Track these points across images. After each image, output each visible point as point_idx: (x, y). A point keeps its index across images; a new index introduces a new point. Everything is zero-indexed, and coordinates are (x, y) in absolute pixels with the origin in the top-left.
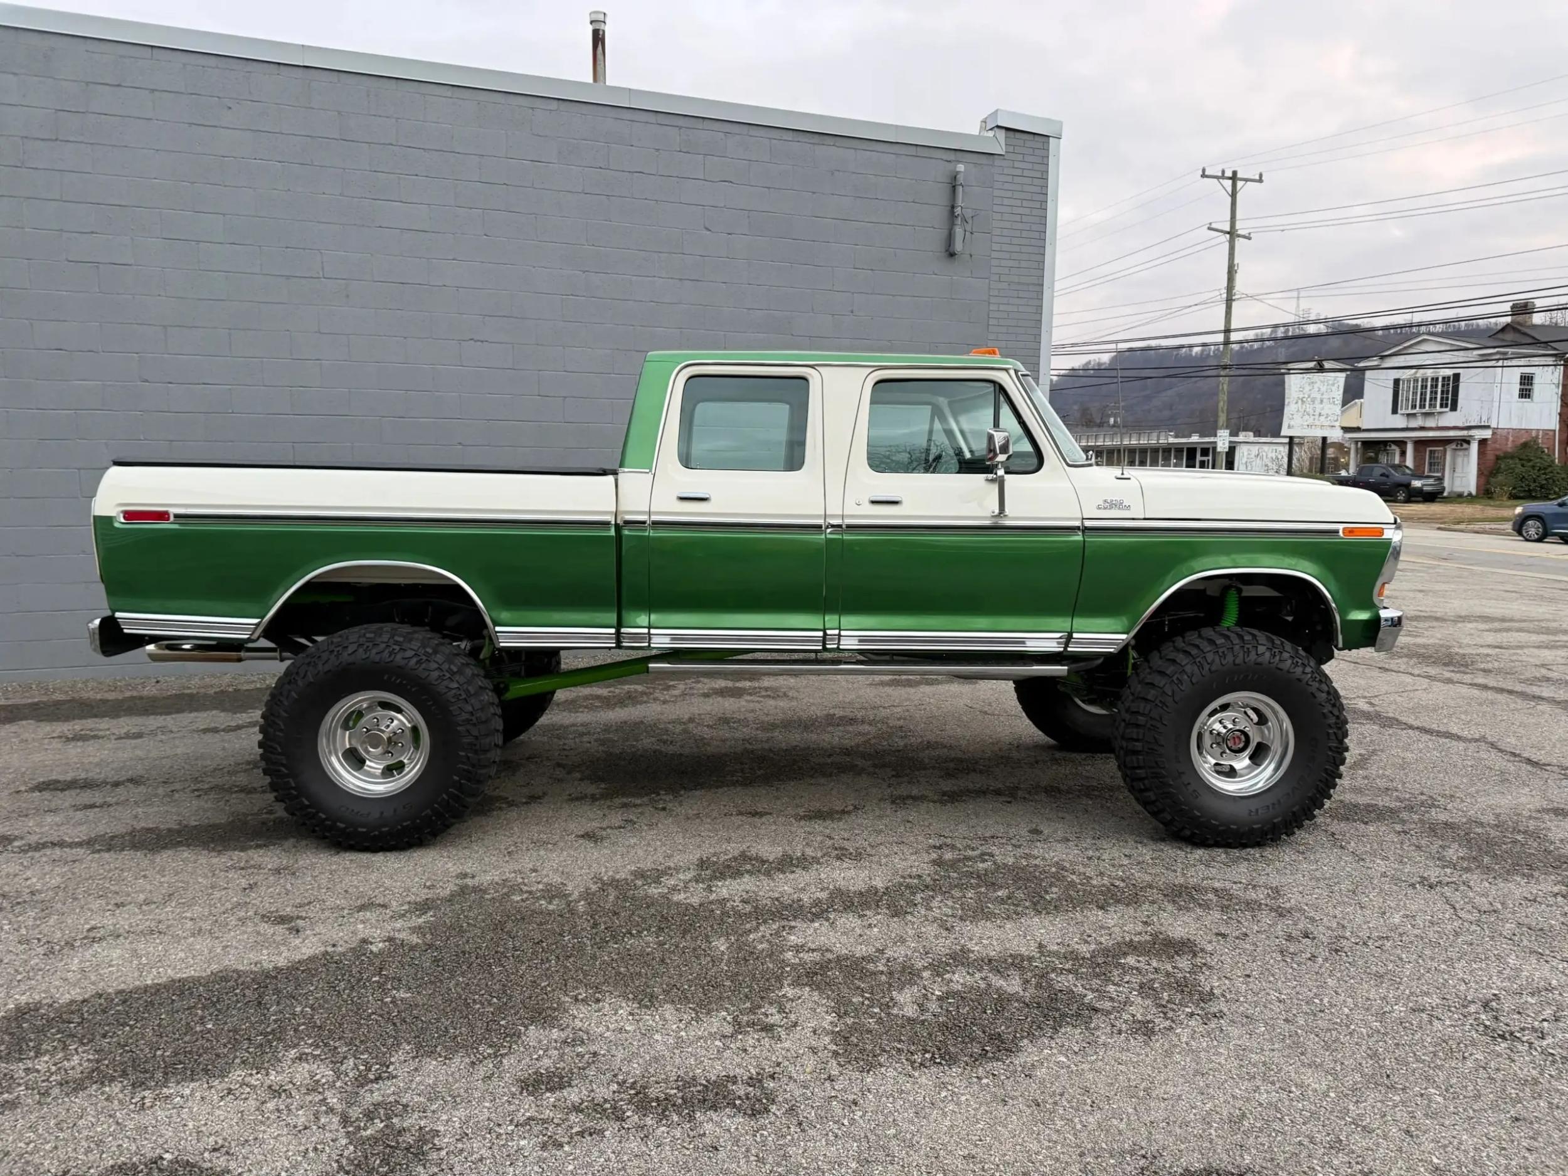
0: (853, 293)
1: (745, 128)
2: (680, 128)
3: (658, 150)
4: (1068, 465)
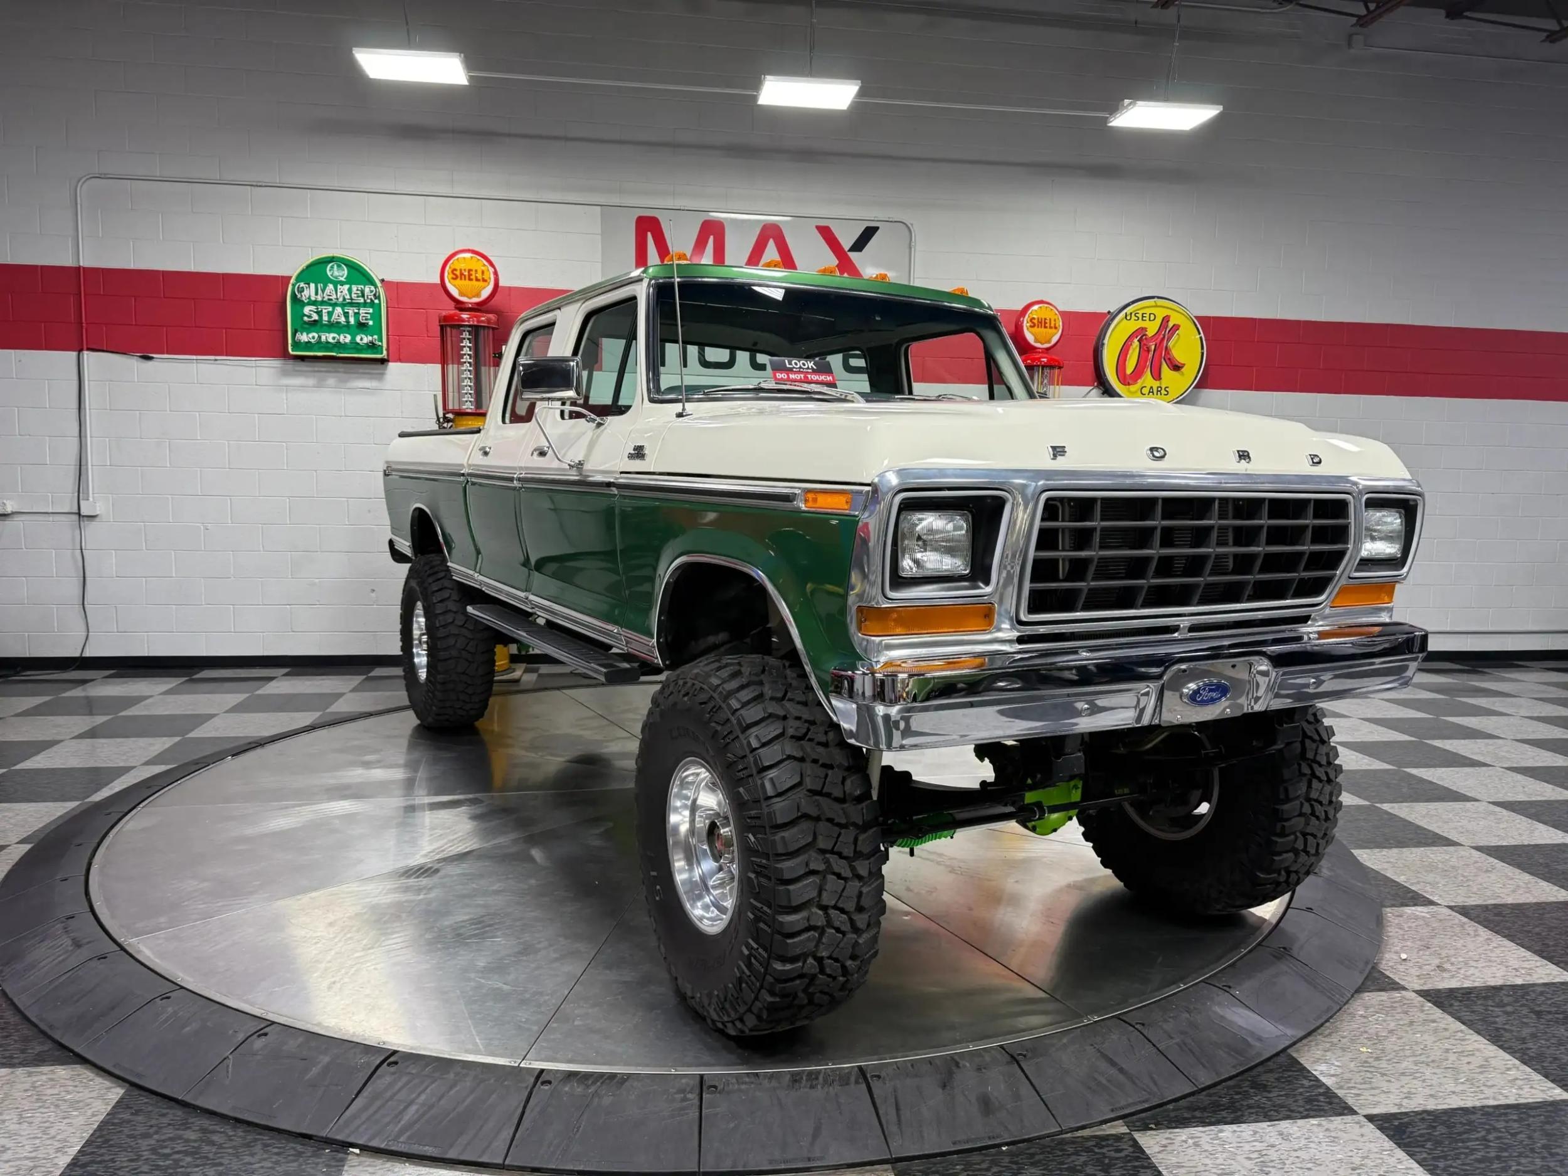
4: (652, 401)
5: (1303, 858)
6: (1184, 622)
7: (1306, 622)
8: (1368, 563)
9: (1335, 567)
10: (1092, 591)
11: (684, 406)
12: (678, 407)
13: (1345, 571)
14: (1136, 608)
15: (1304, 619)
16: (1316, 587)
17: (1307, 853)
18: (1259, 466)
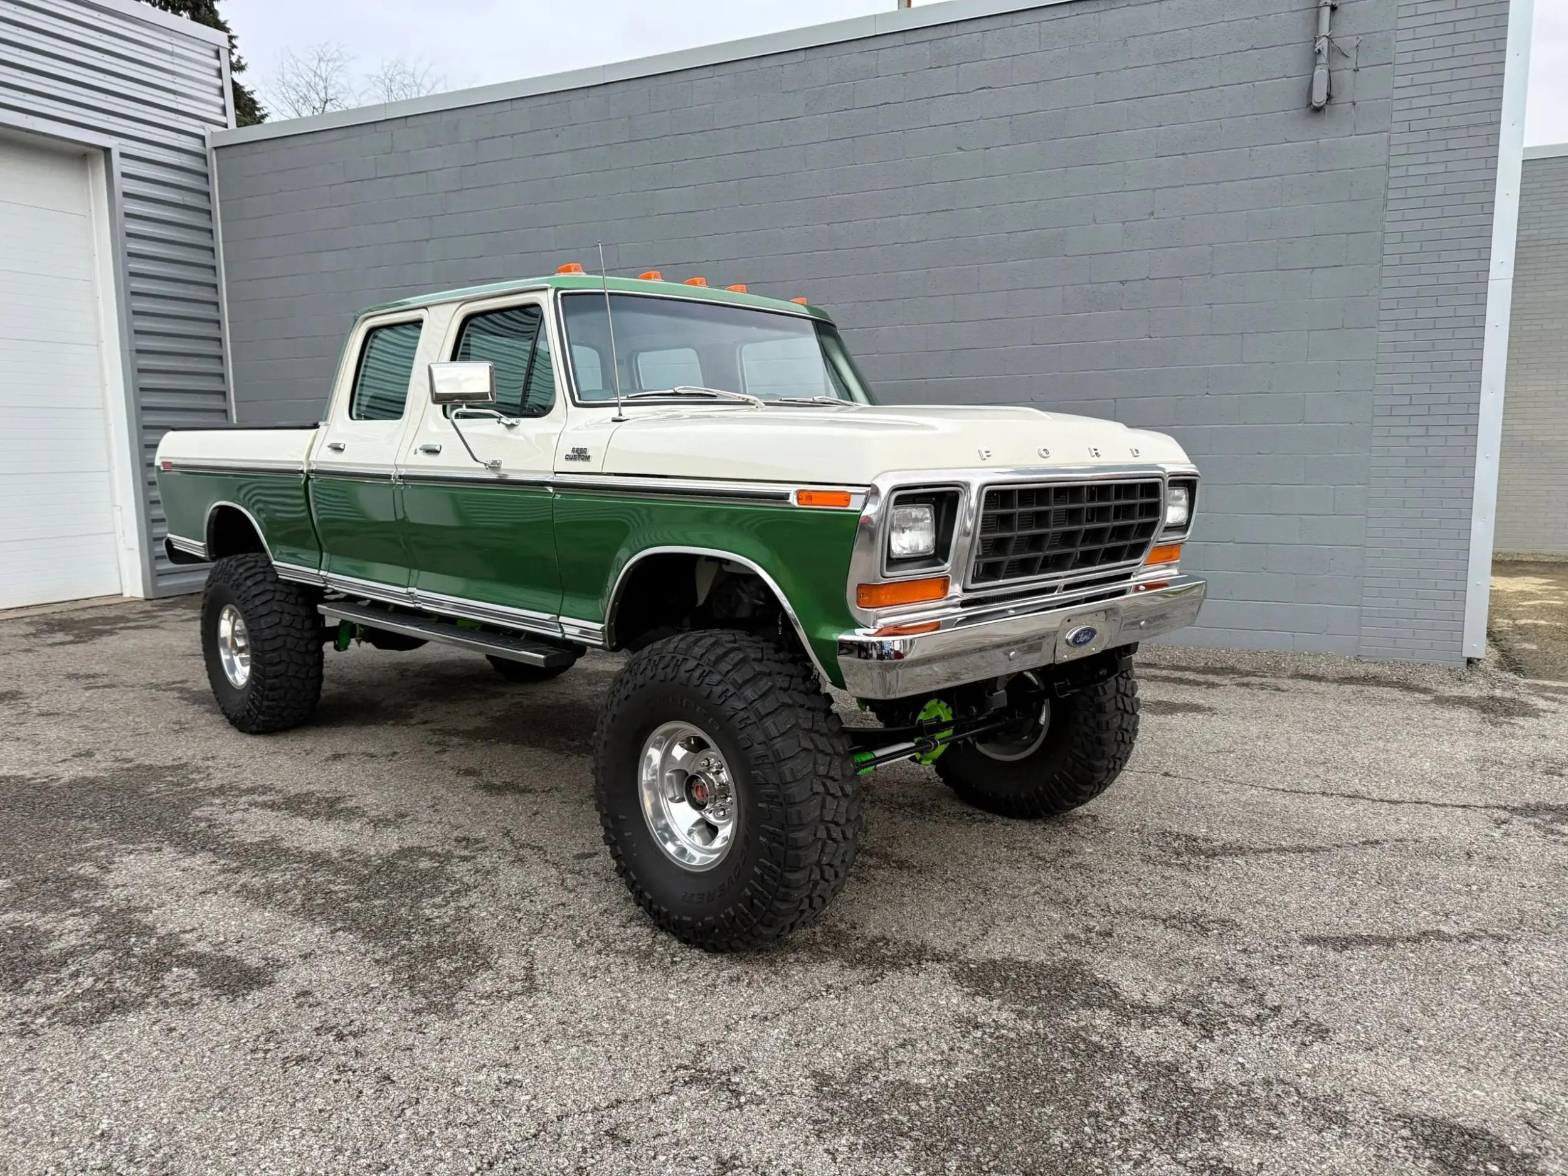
0: (1154, 190)
1: (1009, 18)
2: (930, 41)
3: (905, 74)
4: (576, 405)
5: (1122, 747)
6: (1061, 583)
7: (1129, 578)
8: (1170, 529)
9: (1150, 535)
10: (1012, 562)
11: (620, 410)
12: (613, 412)
13: (1158, 537)
14: (1034, 574)
15: (1127, 576)
16: (1136, 551)
17: (1124, 742)
18: (1105, 460)
